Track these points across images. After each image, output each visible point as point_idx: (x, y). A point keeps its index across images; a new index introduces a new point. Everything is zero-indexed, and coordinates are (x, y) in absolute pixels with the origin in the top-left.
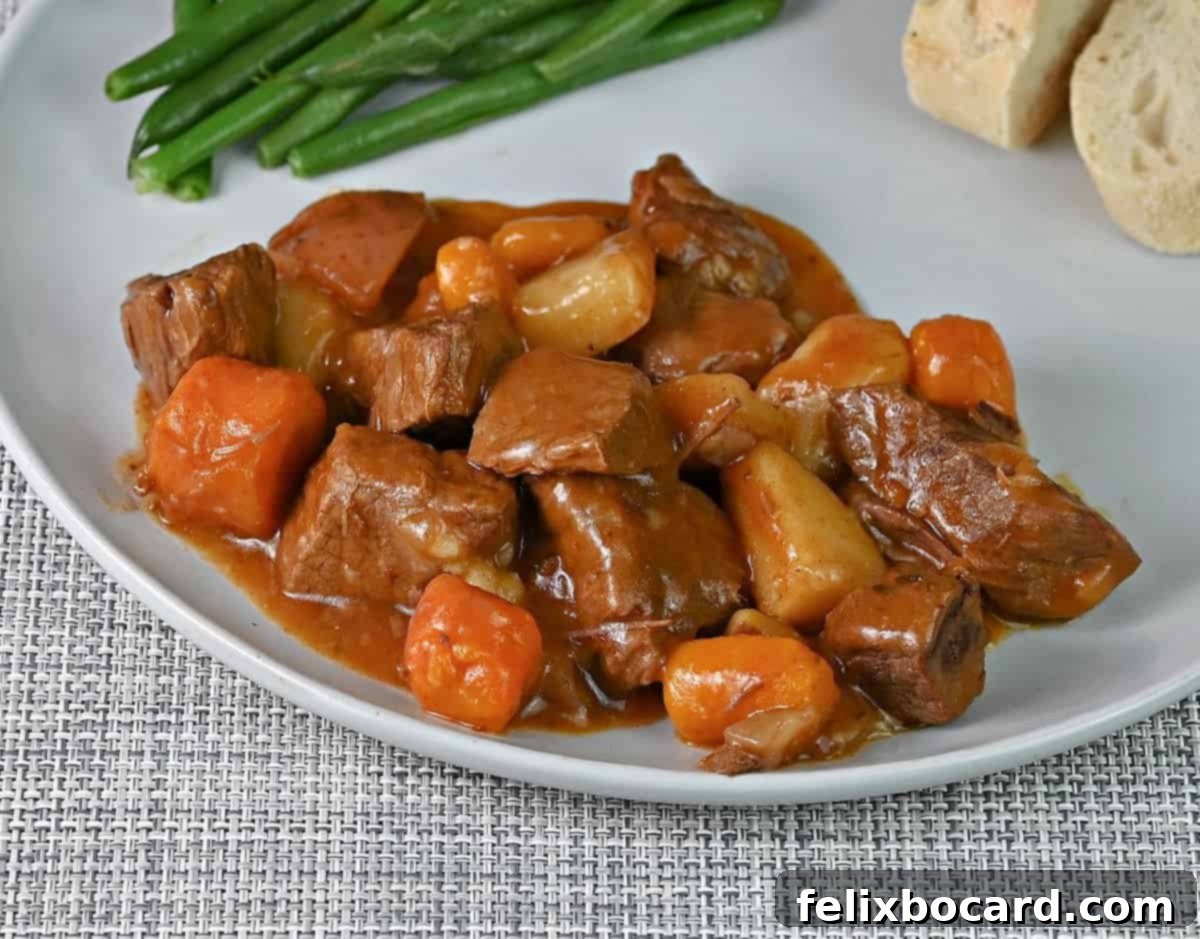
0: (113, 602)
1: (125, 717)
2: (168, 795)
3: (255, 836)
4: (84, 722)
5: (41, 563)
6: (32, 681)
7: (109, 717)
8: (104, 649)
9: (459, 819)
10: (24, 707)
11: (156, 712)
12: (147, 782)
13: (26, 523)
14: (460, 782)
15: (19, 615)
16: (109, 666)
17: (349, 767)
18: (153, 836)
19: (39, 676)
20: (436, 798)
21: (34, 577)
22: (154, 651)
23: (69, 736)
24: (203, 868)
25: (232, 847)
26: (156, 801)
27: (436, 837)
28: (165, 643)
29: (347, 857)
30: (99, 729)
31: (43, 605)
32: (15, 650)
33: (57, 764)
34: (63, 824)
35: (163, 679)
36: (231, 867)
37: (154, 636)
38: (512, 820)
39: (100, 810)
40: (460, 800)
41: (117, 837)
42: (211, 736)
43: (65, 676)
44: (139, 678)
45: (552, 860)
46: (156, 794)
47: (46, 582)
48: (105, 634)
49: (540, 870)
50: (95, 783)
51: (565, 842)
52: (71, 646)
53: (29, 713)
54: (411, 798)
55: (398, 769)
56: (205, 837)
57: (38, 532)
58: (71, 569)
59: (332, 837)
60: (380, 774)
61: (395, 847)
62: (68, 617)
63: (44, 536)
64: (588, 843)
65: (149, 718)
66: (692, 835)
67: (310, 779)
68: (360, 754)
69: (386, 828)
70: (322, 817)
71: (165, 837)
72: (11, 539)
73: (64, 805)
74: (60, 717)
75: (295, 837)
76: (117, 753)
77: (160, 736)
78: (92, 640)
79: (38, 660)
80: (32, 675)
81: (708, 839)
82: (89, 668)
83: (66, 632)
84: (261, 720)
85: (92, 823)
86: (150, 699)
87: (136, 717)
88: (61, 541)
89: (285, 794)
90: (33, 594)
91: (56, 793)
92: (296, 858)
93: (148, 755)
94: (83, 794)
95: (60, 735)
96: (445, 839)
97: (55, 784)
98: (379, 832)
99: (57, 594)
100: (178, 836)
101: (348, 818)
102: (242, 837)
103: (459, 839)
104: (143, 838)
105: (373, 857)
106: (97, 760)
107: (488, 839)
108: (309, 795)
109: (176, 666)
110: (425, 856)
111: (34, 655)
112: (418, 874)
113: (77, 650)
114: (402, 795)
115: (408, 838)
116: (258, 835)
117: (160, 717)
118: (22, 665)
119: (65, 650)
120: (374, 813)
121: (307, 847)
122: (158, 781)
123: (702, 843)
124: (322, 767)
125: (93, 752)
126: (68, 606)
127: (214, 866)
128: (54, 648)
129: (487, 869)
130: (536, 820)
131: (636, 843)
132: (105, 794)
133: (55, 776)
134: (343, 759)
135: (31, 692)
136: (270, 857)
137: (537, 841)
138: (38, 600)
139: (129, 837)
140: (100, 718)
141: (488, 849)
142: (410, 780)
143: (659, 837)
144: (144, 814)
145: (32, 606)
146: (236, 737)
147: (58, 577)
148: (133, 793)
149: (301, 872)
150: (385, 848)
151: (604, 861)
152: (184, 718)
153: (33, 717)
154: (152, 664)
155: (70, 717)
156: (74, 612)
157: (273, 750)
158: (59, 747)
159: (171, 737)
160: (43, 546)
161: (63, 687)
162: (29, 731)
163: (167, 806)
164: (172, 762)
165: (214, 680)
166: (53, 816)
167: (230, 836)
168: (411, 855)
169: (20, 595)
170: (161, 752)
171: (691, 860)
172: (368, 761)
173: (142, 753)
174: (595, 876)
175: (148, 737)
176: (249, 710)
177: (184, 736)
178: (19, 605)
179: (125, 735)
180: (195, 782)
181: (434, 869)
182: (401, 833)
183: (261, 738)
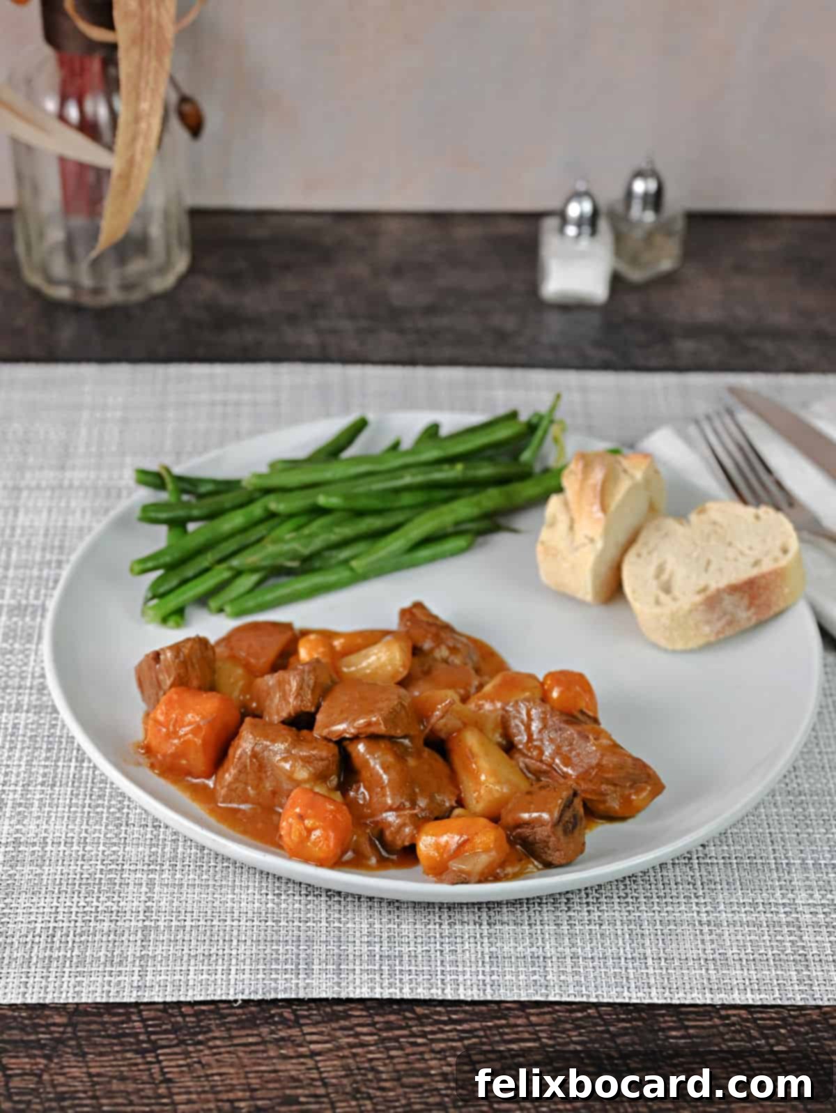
0: (128, 814)
1: (133, 867)
2: (154, 904)
3: (200, 923)
4: (111, 870)
5: (91, 795)
6: (84, 850)
7: (125, 867)
8: (123, 835)
9: (309, 915)
10: (80, 863)
11: (149, 865)
12: (143, 898)
13: (84, 777)
14: (309, 898)
15: (78, 820)
16: (125, 843)
17: (250, 891)
18: (147, 923)
19: (88, 848)
20: (297, 906)
21: (87, 802)
22: (149, 836)
23: (103, 876)
24: (172, 938)
25: (188, 929)
26: (148, 907)
27: (296, 923)
28: (155, 833)
29: (249, 933)
30: (119, 873)
31: (91, 815)
32: (76, 836)
33: (96, 890)
34: (100, 918)
35: (154, 849)
36: (187, 938)
37: (149, 829)
38: (337, 915)
39: (118, 912)
40: (309, 907)
41: (127, 925)
42: (178, 876)
43: (101, 848)
44: (141, 849)
45: (358, 934)
46: (149, 904)
47: (93, 804)
48: (123, 828)
49: (351, 939)
50: (116, 899)
51: (365, 926)
52: (106, 834)
53: (82, 865)
54: (283, 906)
55: (277, 892)
56: (174, 923)
57: (90, 780)
58: (106, 798)
59: (241, 923)
60: (267, 894)
61: (275, 928)
62: (104, 820)
63: (93, 783)
64: (377, 926)
65: (146, 868)
66: (432, 922)
67: (230, 896)
68: (257, 884)
69: (270, 919)
70: (236, 915)
71: (153, 924)
72: (76, 784)
73: (99, 909)
74: (99, 867)
75: (221, 924)
76: (128, 884)
77: (151, 876)
78: (116, 831)
79: (88, 840)
80: (84, 847)
81: (441, 924)
82: (115, 844)
83: (103, 828)
84: (204, 869)
85: (114, 917)
86: (146, 859)
87: (138, 867)
88: (102, 785)
89: (217, 904)
90: (86, 809)
91: (95, 904)
92: (221, 933)
93: (144, 885)
94: (109, 904)
95: (98, 876)
96: (301, 924)
97: (94, 900)
98: (266, 921)
99: (99, 810)
100: (159, 923)
101: (250, 915)
102: (193, 924)
103: (308, 924)
104: (140, 924)
105: (262, 933)
106: (117, 887)
107: (324, 924)
108: (230, 904)
109: (160, 843)
110: (290, 933)
111: (86, 838)
112: (287, 941)
113: (109, 836)
114: (279, 904)
115: (282, 924)
116: (202, 922)
117: (152, 867)
118: (79, 843)
119: (102, 836)
120: (264, 913)
121: (228, 929)
122: (149, 898)
123: (437, 926)
124: (237, 891)
125: (115, 884)
126: (105, 815)
127: (178, 938)
128: (97, 835)
129: (323, 938)
130: (350, 916)
131: (403, 926)
132: (121, 904)
133: (95, 895)
134: (248, 887)
135: (84, 855)
136: (208, 933)
137: (350, 925)
138: (89, 813)
139: (133, 924)
140: (119, 868)
141: (324, 930)
142: (283, 897)
143: (415, 924)
144: (141, 913)
145: (86, 815)
146: (191, 876)
147: (100, 802)
148: (136, 904)
149: (224, 941)
150: (269, 928)
151: (385, 935)
152: (164, 868)
153: (85, 867)
154: (148, 842)
155: (104, 867)
156: (107, 818)
157: (211, 883)
158: (97, 881)
159: (157, 877)
160: (92, 788)
161: (100, 854)
162: (82, 874)
163: (154, 909)
164: (157, 889)
165: (180, 850)
166: (93, 915)
167: (186, 923)
168: (283, 932)
169: (79, 810)
170: (151, 884)
171: (432, 934)
172: (261, 888)
173: (141, 884)
174: (381, 942)
175: (145, 877)
176: (199, 864)
177: (163, 876)
178: (79, 815)
179: (132, 876)
180: (169, 898)
181: (295, 939)
182: (278, 921)
183: (205, 877)
